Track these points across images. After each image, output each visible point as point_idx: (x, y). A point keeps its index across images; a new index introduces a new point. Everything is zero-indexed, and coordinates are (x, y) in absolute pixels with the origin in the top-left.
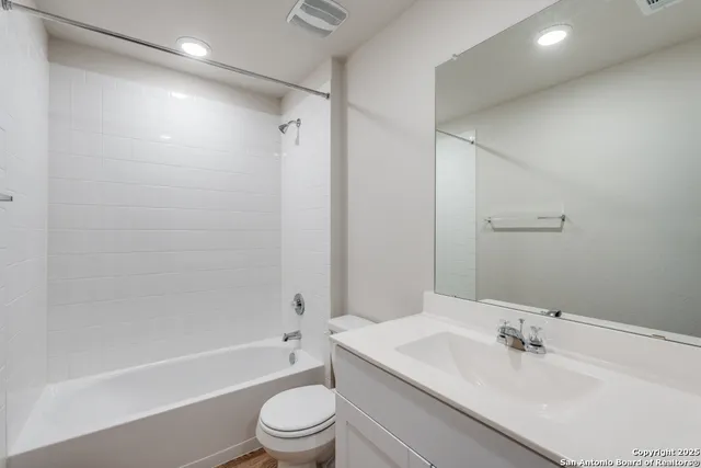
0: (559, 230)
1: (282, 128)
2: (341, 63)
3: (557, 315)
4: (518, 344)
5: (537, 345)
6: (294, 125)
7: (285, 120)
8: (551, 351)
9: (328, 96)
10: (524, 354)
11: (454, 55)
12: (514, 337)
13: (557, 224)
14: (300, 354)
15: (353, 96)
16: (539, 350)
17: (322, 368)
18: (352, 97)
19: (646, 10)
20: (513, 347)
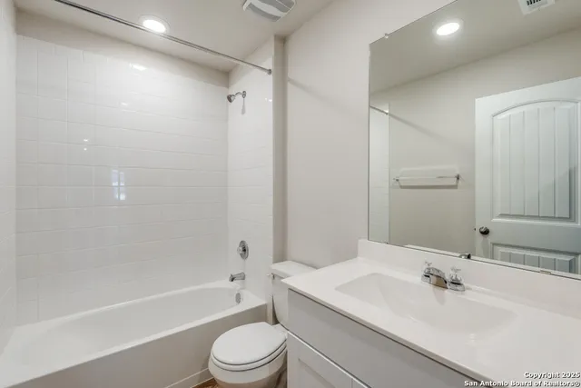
0: (455, 187)
1: (229, 99)
2: (282, 40)
3: (469, 257)
4: (441, 282)
5: (456, 283)
6: (240, 96)
7: (232, 91)
8: (469, 289)
9: (270, 71)
10: (446, 291)
11: (386, 34)
12: (438, 276)
13: (453, 182)
14: (246, 294)
15: (293, 72)
16: (459, 287)
17: (265, 306)
18: (291, 74)
19: (526, 9)
20: (437, 285)
